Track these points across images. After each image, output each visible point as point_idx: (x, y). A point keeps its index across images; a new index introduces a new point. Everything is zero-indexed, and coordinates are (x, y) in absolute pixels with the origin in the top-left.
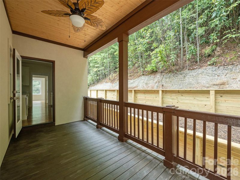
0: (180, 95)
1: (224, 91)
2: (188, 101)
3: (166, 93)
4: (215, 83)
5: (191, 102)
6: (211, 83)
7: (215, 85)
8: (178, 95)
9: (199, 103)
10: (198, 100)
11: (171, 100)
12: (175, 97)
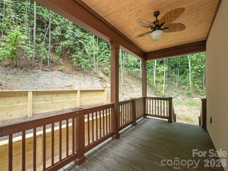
0: (55, 96)
1: (82, 90)
2: (62, 100)
3: (37, 95)
4: (67, 85)
5: (64, 101)
6: (64, 85)
7: (67, 86)
8: (53, 96)
9: (70, 100)
10: (69, 98)
11: (44, 102)
12: (49, 98)
